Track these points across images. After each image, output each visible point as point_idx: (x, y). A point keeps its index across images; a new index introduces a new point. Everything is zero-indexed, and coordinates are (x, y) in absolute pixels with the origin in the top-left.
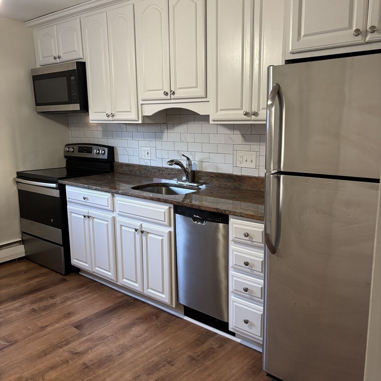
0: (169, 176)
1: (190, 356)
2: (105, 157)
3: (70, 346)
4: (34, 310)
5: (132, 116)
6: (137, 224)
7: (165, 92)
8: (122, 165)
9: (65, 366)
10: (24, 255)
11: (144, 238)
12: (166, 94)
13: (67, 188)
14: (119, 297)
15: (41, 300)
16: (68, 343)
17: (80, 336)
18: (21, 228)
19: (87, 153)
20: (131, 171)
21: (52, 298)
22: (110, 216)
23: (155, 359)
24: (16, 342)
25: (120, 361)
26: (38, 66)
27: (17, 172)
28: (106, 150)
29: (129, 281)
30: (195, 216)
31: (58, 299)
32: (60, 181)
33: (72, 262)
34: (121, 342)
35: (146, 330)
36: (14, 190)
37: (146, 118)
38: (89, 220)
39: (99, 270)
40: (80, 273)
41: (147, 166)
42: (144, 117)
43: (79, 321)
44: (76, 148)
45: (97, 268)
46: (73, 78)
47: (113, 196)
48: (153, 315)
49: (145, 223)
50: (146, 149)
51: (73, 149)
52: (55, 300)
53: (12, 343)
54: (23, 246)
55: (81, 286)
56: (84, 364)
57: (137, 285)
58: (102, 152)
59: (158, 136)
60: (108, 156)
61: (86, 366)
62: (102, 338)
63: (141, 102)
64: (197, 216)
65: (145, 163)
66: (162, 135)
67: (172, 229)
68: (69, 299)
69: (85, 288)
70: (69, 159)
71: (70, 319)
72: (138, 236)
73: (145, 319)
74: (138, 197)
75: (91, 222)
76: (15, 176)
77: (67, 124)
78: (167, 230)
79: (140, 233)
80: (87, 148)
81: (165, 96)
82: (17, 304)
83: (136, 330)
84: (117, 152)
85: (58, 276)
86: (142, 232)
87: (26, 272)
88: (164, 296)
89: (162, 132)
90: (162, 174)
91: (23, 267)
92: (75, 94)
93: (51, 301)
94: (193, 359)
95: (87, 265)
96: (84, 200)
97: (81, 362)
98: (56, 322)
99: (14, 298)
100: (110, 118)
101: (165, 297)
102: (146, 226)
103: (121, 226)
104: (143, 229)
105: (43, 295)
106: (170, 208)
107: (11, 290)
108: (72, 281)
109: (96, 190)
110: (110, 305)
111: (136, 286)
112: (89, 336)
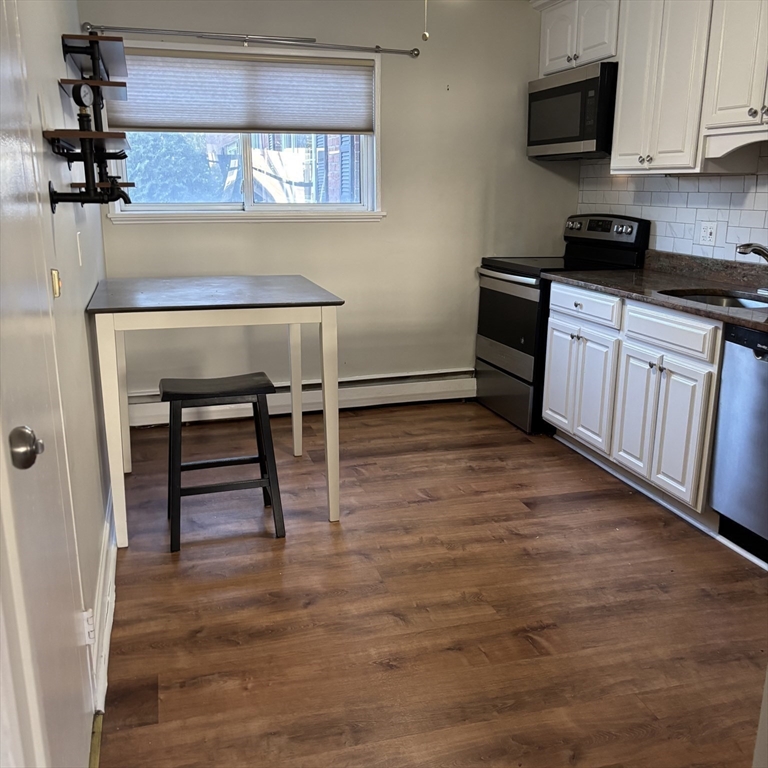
0: (745, 279)
1: (703, 590)
2: (632, 239)
3: (510, 523)
4: (471, 468)
5: (684, 160)
6: (655, 355)
7: (751, 109)
8: (660, 255)
9: (496, 543)
10: (475, 395)
11: (664, 381)
12: (753, 113)
13: (554, 286)
14: (609, 483)
15: (484, 458)
16: (508, 519)
17: (527, 516)
18: (476, 351)
19: (602, 231)
20: (674, 268)
21: (501, 459)
22: (611, 337)
23: (640, 576)
24: (438, 499)
25: (581, 562)
26: (541, 77)
27: (483, 259)
28: (636, 225)
29: (629, 456)
30: (759, 346)
31: (509, 464)
32: (544, 275)
33: (544, 415)
34: (591, 540)
35: (640, 537)
36: (474, 287)
37: (710, 163)
38: (579, 344)
39: (584, 433)
40: (555, 437)
41: (704, 259)
42: (707, 161)
43: (533, 498)
44: (586, 222)
45: (581, 429)
46: (592, 93)
47: (623, 303)
48: (660, 519)
49: (669, 355)
50: (709, 224)
51: (581, 224)
52: (504, 463)
53: (432, 499)
54: (475, 380)
55: (552, 454)
56: (525, 550)
57: (641, 464)
58: (627, 229)
59: (736, 200)
60: (637, 237)
61: (526, 553)
62: (562, 529)
63: (704, 132)
64: (764, 347)
65: (704, 253)
66: (745, 197)
67: (714, 369)
68: (526, 466)
69: (556, 458)
70: (573, 242)
71: (521, 493)
72: (654, 377)
73: (644, 522)
74: (663, 306)
75: (581, 346)
76: (479, 264)
77: (577, 180)
78: (705, 369)
79: (658, 371)
80: (602, 222)
81: (751, 118)
82: (451, 455)
83: (620, 532)
84: (655, 231)
85: (519, 434)
86: (661, 370)
87: (471, 419)
88: (684, 490)
89: (745, 192)
90: (731, 274)
91: (470, 411)
92: (591, 122)
93: (499, 463)
94: (708, 595)
95: (566, 422)
96: (575, 308)
97: (521, 545)
98: (499, 490)
99: (448, 447)
100: (646, 165)
101: (684, 492)
102: (671, 361)
103: (629, 356)
104: (664, 366)
105: (487, 453)
106: (716, 328)
107: (447, 437)
108: (540, 444)
109: (596, 290)
110: (590, 489)
111: (639, 466)
112: (543, 520)
